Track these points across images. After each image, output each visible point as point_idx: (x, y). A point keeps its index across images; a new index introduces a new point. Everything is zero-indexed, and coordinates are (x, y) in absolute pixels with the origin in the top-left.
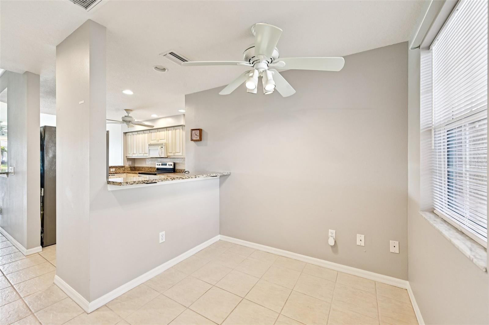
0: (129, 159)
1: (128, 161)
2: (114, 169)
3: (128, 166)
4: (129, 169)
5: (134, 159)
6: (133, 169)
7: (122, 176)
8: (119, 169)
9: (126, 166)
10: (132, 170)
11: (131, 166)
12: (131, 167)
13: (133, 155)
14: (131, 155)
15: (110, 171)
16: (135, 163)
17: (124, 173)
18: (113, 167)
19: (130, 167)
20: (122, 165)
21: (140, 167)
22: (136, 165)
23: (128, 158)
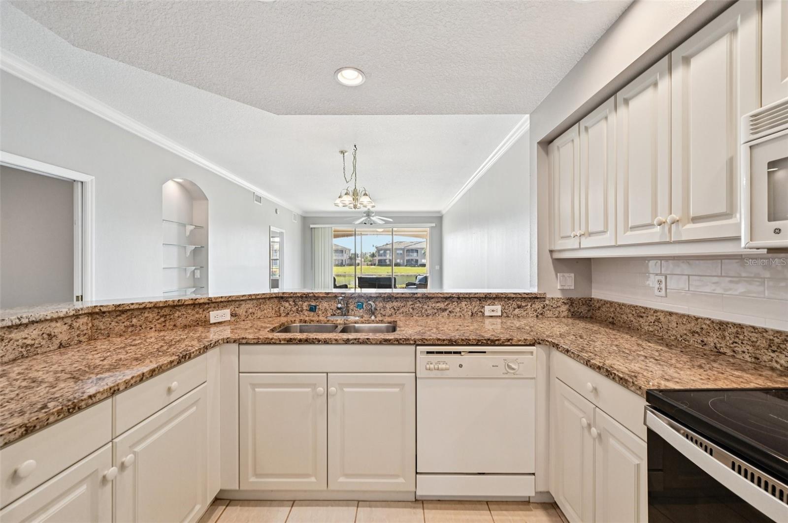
0: (563, 264)
1: (557, 271)
2: (497, 309)
3: (559, 295)
4: (564, 308)
5: (588, 260)
6: (583, 309)
7: (520, 357)
8: (519, 307)
9: (548, 296)
10: (575, 315)
11: (574, 296)
12: (571, 302)
13: (586, 242)
14: (572, 243)
15: (483, 314)
16: (589, 280)
17: (533, 345)
18: (494, 299)
19: (569, 299)
20: (534, 290)
21: (621, 305)
22: (599, 293)
23: (557, 256)
